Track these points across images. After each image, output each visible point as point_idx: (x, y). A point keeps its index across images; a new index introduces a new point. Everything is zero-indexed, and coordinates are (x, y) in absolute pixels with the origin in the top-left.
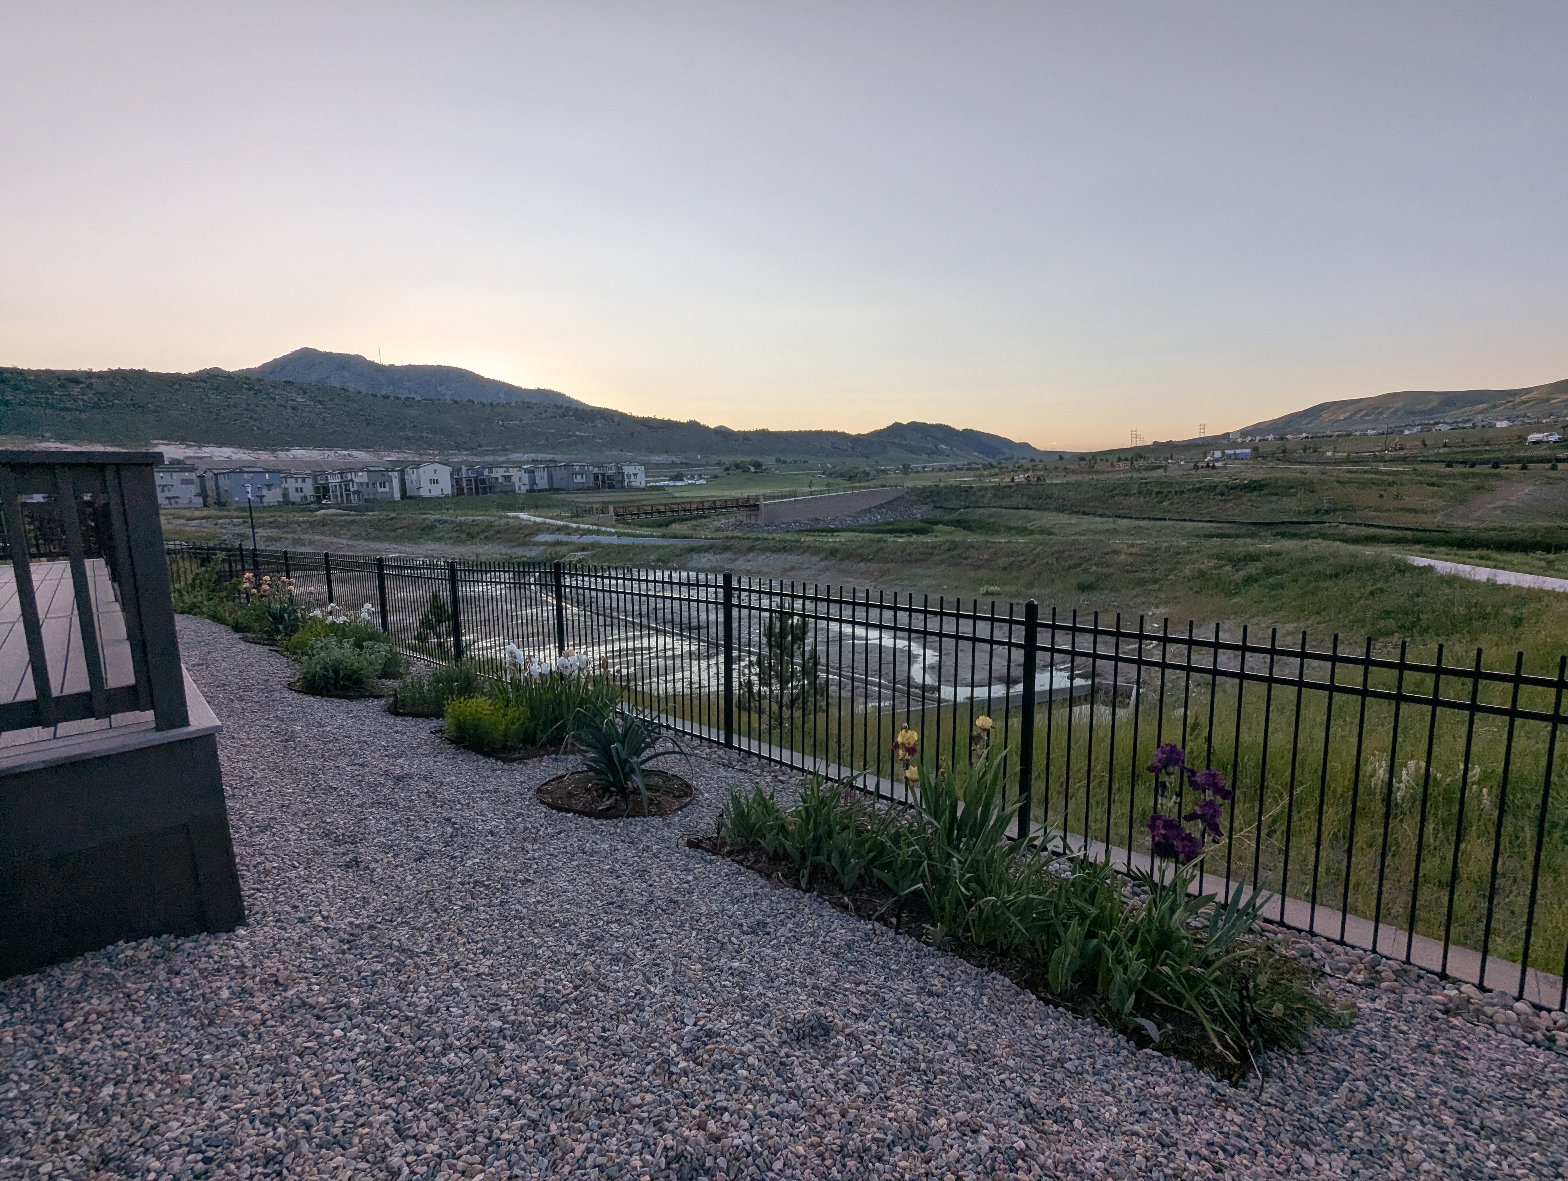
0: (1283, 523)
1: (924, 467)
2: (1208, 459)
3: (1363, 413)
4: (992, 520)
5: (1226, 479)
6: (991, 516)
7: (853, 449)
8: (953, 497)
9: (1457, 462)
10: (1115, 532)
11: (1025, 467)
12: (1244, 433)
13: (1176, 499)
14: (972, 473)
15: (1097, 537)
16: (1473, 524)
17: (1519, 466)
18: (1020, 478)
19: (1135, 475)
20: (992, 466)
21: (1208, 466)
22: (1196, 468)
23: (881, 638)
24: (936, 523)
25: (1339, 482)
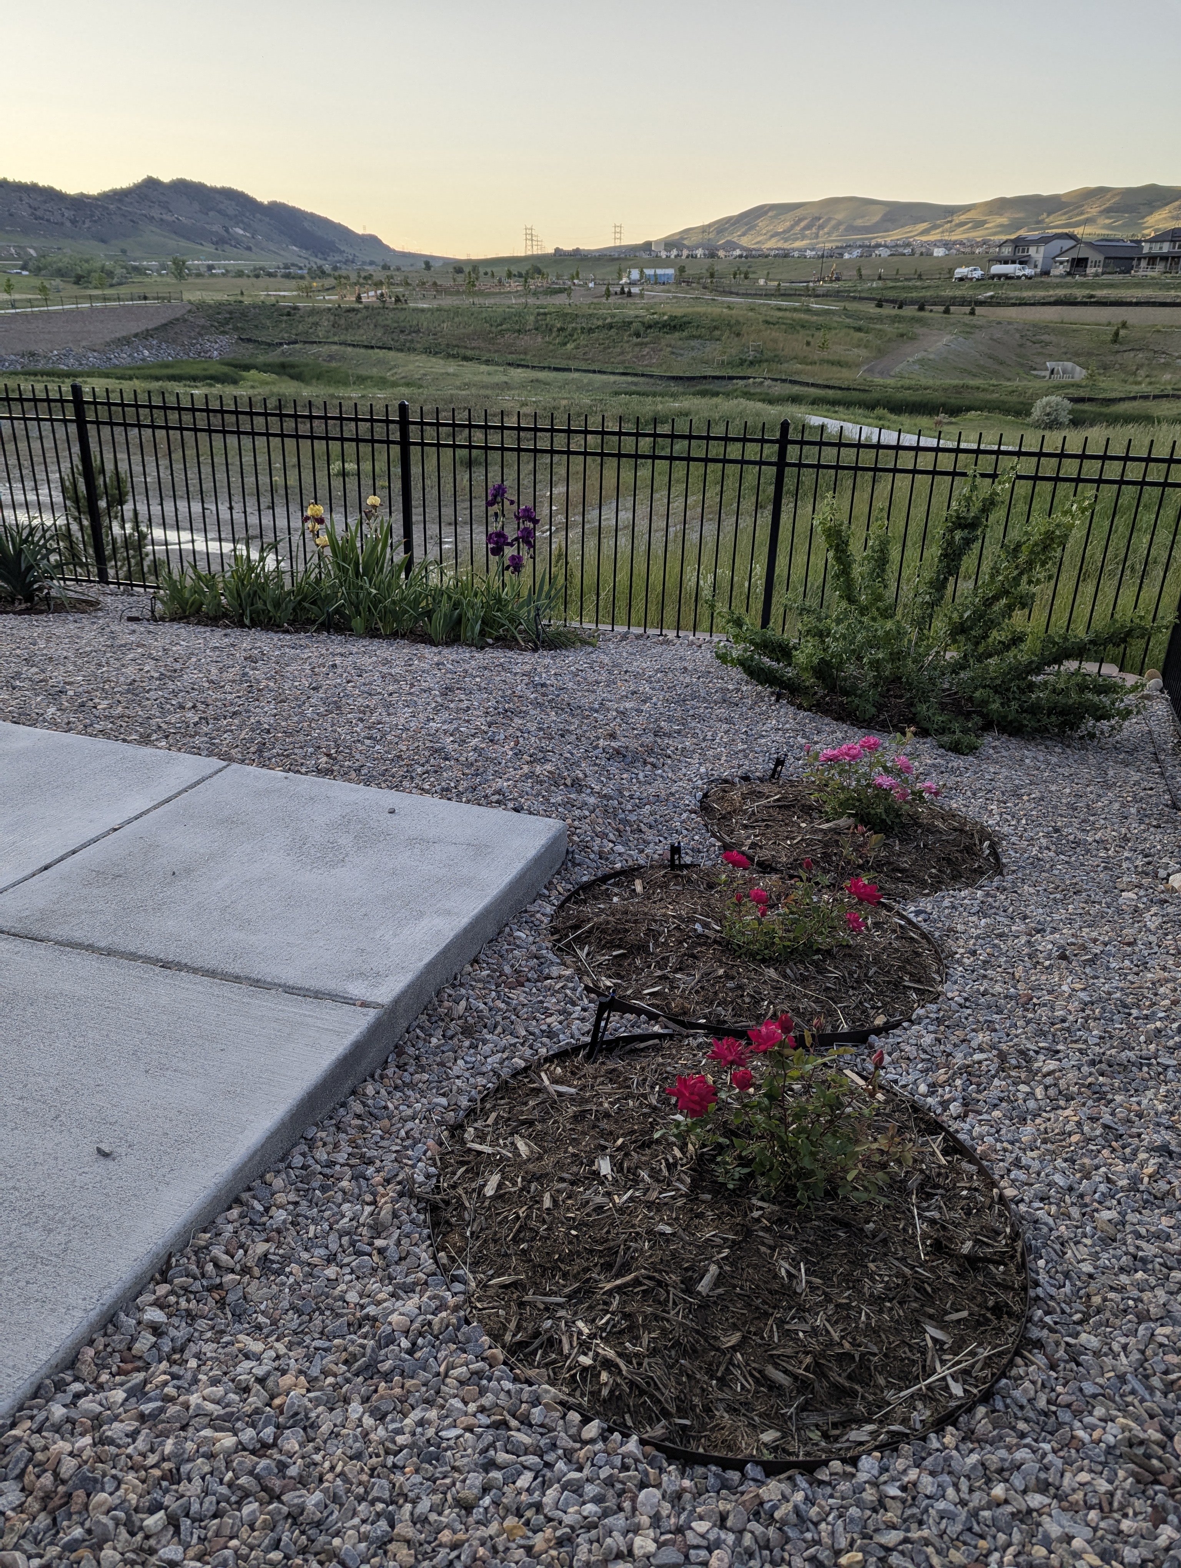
0: (705, 377)
1: (210, 268)
2: (624, 280)
3: (802, 224)
4: (334, 364)
5: (642, 312)
6: (331, 357)
7: (74, 222)
8: (268, 323)
9: (887, 301)
10: (506, 386)
11: (376, 278)
12: (670, 244)
13: (583, 340)
14: (293, 283)
15: (483, 392)
16: (891, 381)
17: (942, 308)
18: (370, 297)
19: (531, 301)
20: (323, 274)
21: (623, 292)
22: (608, 294)
23: (193, 541)
24: (247, 368)
25: (767, 322)
